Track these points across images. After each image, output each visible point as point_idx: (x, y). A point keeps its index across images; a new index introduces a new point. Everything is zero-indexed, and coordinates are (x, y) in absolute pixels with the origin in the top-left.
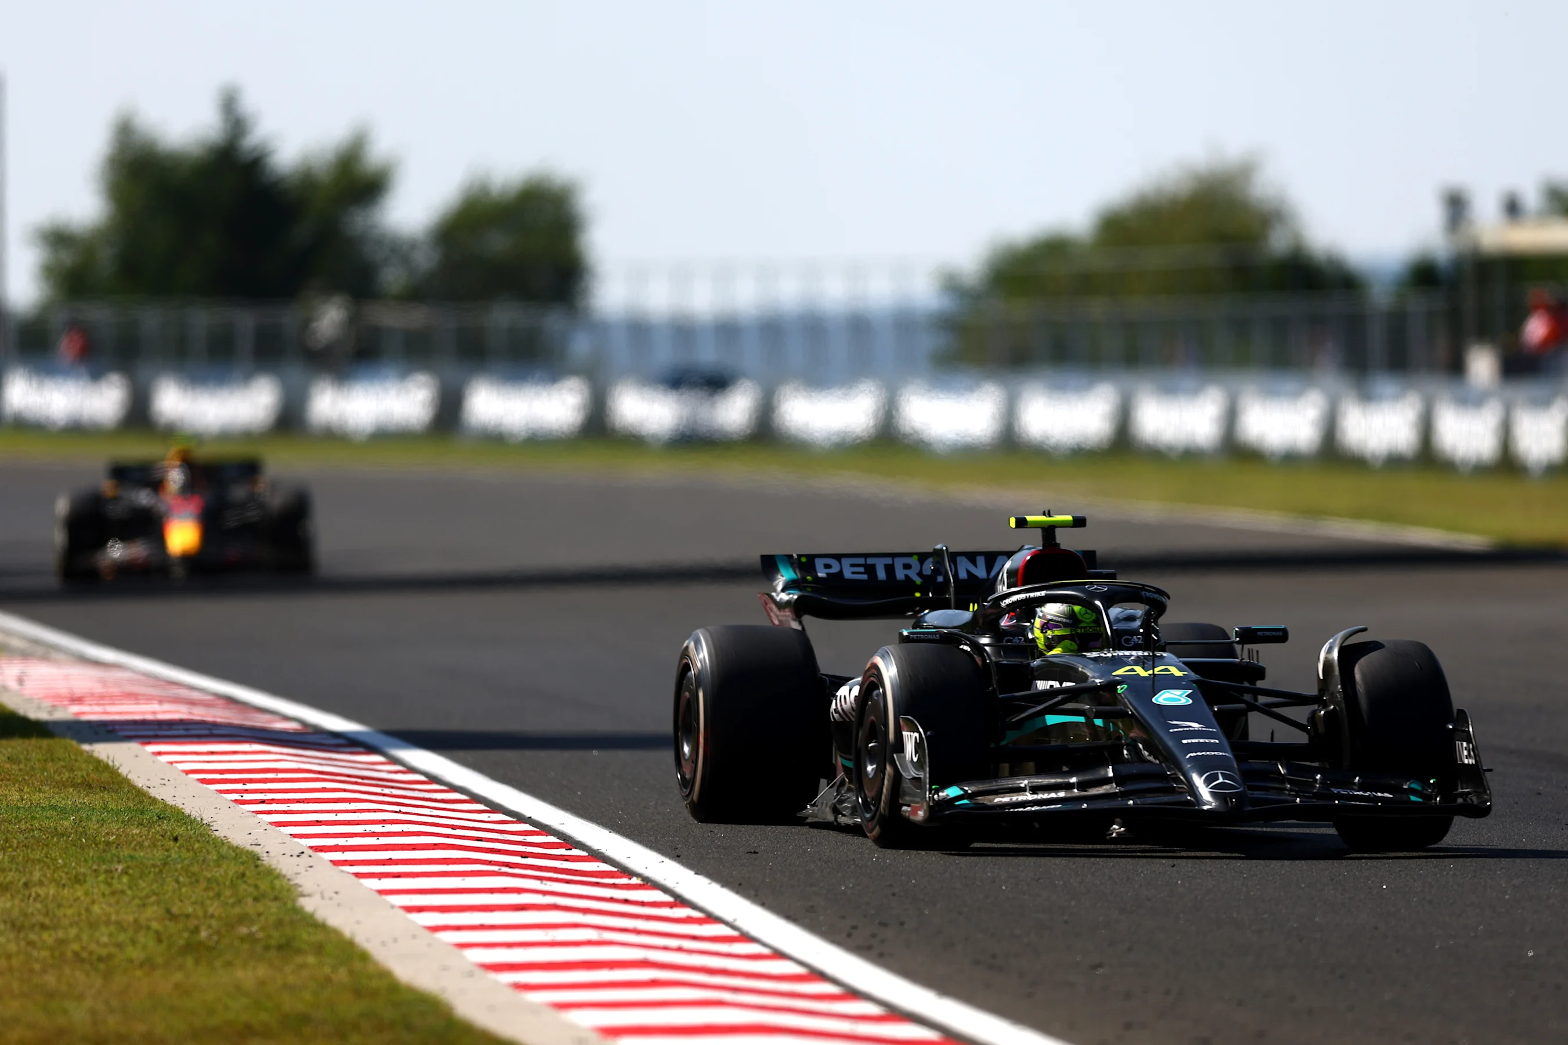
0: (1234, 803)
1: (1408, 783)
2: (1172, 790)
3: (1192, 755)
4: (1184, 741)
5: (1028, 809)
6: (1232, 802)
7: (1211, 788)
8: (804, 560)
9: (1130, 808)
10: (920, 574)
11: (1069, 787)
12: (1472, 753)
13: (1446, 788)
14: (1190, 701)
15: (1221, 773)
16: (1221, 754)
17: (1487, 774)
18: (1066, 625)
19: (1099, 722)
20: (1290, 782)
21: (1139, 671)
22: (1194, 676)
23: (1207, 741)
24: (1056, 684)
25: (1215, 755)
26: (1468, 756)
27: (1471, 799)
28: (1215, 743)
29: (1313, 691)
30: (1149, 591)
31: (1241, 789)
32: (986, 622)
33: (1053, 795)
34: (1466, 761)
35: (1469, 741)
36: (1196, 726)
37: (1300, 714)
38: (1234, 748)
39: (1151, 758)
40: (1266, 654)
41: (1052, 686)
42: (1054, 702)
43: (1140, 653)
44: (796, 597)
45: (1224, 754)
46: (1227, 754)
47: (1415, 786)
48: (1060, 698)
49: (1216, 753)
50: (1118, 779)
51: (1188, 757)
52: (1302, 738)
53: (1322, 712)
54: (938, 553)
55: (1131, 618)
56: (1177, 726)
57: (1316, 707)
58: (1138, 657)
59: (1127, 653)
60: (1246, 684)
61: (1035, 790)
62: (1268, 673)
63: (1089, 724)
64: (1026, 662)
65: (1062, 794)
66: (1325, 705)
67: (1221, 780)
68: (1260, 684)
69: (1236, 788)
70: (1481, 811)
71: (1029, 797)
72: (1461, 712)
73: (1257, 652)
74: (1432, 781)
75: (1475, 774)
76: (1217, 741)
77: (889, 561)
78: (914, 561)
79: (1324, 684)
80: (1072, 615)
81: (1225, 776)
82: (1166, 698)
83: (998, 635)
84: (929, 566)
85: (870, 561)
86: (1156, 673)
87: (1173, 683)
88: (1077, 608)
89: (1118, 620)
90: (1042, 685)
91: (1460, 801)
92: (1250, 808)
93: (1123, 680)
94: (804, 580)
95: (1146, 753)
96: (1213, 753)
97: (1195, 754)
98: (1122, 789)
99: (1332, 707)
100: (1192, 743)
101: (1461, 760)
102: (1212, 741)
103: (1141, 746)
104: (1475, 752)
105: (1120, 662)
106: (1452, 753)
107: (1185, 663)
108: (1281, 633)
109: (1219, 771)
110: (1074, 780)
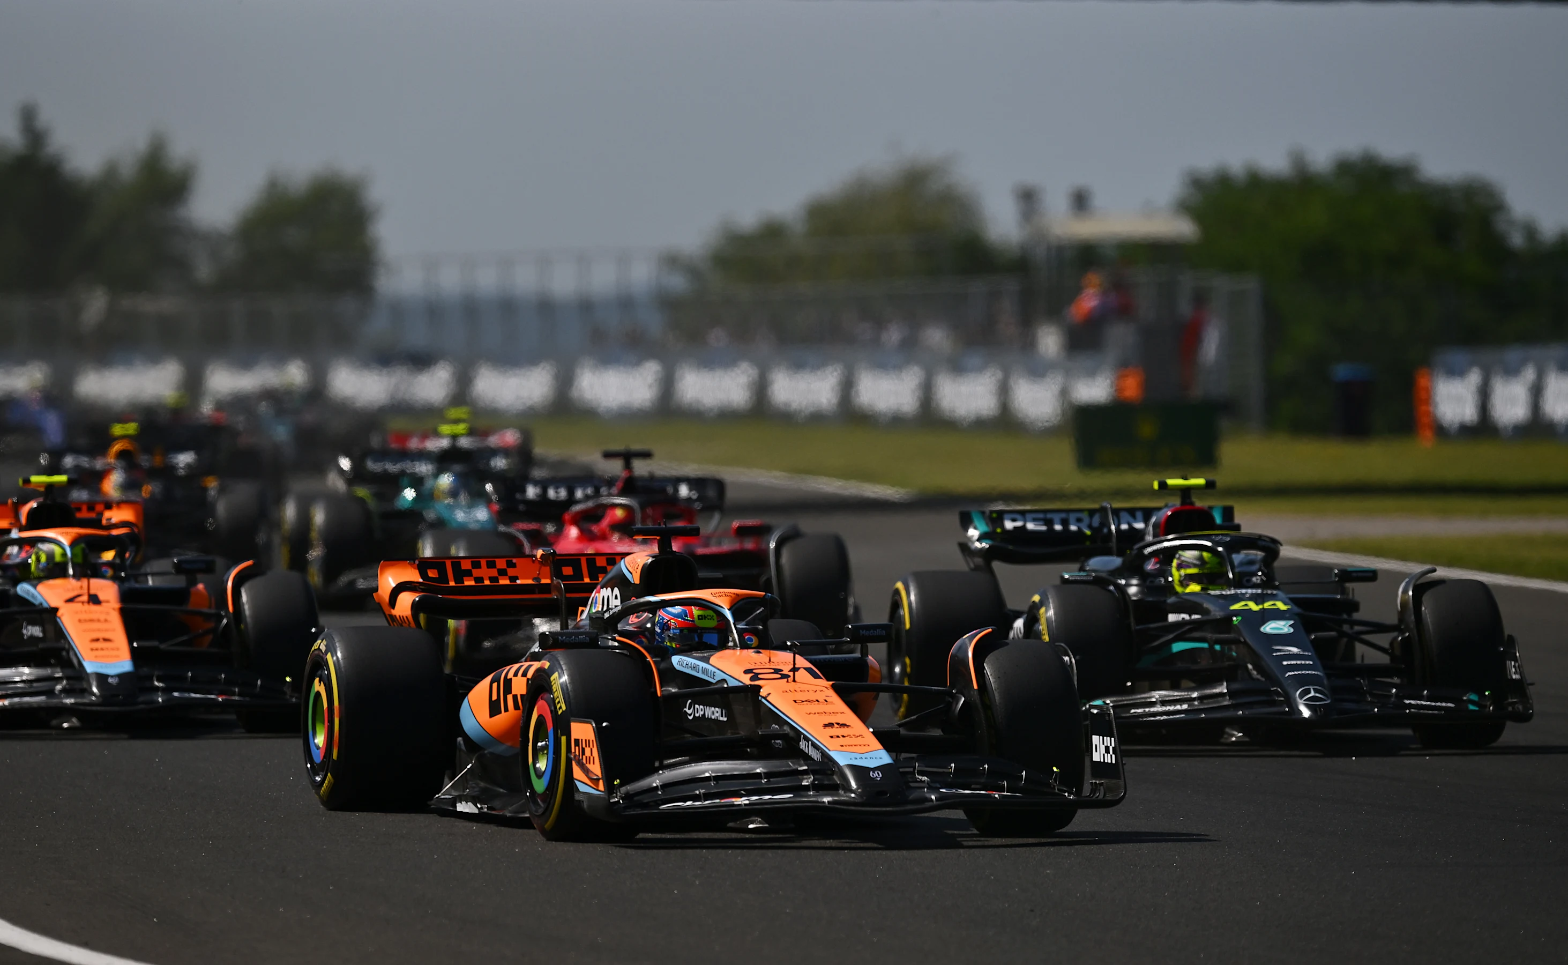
0: (1322, 712)
1: (1467, 695)
2: (1273, 703)
3: (1290, 673)
4: (1285, 663)
5: (1158, 718)
6: (1321, 711)
7: (1304, 700)
8: (994, 515)
9: (1240, 717)
10: (1090, 527)
11: (1189, 700)
12: (1518, 670)
13: (1497, 699)
14: (1292, 630)
15: (1313, 688)
16: (1314, 673)
17: (1530, 687)
18: (1195, 566)
19: (1218, 647)
20: (1372, 695)
21: (1253, 606)
22: (1297, 610)
23: (1303, 662)
24: (1186, 617)
25: (1308, 674)
26: (1515, 673)
27: (1518, 708)
28: (1309, 664)
29: (1393, 620)
30: (1264, 540)
31: (1328, 702)
32: (1133, 567)
33: (1178, 707)
34: (1514, 677)
35: (1516, 661)
36: (1295, 650)
37: (1383, 640)
38: (1325, 668)
39: (1259, 677)
40: (1358, 590)
41: (1183, 619)
42: (1182, 632)
43: (1254, 591)
44: (987, 546)
45: (1316, 673)
46: (1319, 673)
47: (1474, 697)
48: (1188, 627)
49: (1310, 672)
50: (1231, 693)
51: (1287, 675)
52: (1384, 659)
53: (1400, 638)
54: (1103, 510)
55: (1251, 562)
56: (1280, 651)
57: (1395, 634)
58: (1252, 594)
59: (1244, 591)
60: (1345, 616)
61: (1164, 703)
62: (1362, 607)
63: (1211, 647)
64: (1162, 599)
65: (1185, 707)
66: (1402, 632)
67: (1312, 694)
68: (1356, 616)
69: (1325, 700)
70: (1524, 718)
71: (1159, 709)
72: (1511, 638)
73: (1353, 590)
74: (1487, 693)
75: (1520, 687)
76: (1311, 663)
77: (1063, 515)
78: (1085, 516)
79: (1402, 613)
80: (1201, 558)
81: (1316, 691)
82: (1271, 627)
83: (1145, 578)
84: (1096, 521)
85: (1049, 516)
86: (1265, 608)
87: (1277, 615)
88: (1205, 554)
89: (1242, 564)
90: (1172, 618)
91: (1510, 709)
92: (1336, 717)
93: (1237, 613)
94: (994, 532)
95: (1255, 673)
96: (1307, 672)
97: (1293, 673)
98: (1234, 702)
99: (1407, 634)
100: (1291, 664)
101: (1511, 675)
102: (1307, 662)
103: (1250, 666)
104: (1520, 670)
105: (1237, 599)
106: (1504, 670)
107: (1291, 599)
108: (1371, 574)
109: (1311, 687)
110: (1195, 695)
